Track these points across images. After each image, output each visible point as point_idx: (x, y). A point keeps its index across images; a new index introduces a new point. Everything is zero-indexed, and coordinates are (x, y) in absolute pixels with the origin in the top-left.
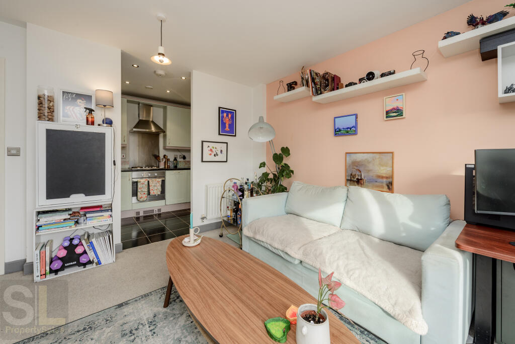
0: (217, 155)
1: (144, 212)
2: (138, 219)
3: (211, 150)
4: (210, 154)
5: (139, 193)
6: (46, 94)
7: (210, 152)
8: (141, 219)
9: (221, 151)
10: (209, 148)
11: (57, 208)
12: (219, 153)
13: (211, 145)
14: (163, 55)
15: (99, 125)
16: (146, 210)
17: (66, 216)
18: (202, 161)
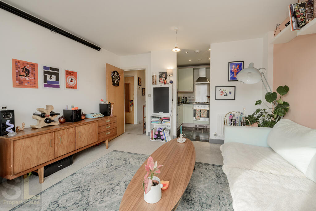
0: (227, 95)
1: (199, 126)
2: (196, 129)
3: (222, 92)
4: (222, 95)
5: (196, 116)
6: (154, 75)
7: (221, 93)
8: (198, 129)
9: (230, 93)
10: (221, 91)
11: (156, 116)
12: (228, 93)
13: (222, 89)
14: (177, 47)
15: (168, 84)
16: (200, 125)
17: (158, 119)
18: (216, 99)
